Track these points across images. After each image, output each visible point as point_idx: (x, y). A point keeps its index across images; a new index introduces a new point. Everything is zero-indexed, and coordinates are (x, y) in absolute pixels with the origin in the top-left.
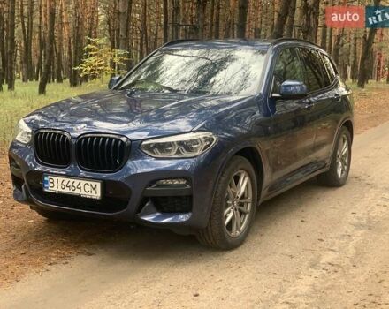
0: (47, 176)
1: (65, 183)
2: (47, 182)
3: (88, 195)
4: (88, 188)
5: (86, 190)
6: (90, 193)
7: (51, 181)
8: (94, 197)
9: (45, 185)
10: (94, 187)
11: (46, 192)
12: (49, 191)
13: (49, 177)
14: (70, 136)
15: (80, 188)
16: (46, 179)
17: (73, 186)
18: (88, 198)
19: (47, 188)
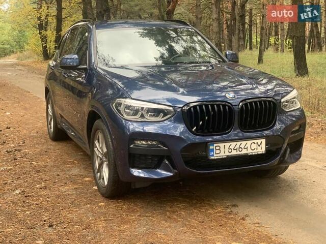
0: (213, 145)
1: (232, 147)
2: (212, 150)
3: (255, 152)
4: (254, 146)
5: (253, 149)
6: (255, 151)
7: (218, 148)
8: (259, 153)
9: (211, 154)
10: (259, 144)
11: (213, 160)
12: (216, 158)
13: (215, 145)
14: (231, 105)
15: (247, 148)
16: (211, 147)
17: (240, 148)
18: (255, 155)
19: (213, 155)
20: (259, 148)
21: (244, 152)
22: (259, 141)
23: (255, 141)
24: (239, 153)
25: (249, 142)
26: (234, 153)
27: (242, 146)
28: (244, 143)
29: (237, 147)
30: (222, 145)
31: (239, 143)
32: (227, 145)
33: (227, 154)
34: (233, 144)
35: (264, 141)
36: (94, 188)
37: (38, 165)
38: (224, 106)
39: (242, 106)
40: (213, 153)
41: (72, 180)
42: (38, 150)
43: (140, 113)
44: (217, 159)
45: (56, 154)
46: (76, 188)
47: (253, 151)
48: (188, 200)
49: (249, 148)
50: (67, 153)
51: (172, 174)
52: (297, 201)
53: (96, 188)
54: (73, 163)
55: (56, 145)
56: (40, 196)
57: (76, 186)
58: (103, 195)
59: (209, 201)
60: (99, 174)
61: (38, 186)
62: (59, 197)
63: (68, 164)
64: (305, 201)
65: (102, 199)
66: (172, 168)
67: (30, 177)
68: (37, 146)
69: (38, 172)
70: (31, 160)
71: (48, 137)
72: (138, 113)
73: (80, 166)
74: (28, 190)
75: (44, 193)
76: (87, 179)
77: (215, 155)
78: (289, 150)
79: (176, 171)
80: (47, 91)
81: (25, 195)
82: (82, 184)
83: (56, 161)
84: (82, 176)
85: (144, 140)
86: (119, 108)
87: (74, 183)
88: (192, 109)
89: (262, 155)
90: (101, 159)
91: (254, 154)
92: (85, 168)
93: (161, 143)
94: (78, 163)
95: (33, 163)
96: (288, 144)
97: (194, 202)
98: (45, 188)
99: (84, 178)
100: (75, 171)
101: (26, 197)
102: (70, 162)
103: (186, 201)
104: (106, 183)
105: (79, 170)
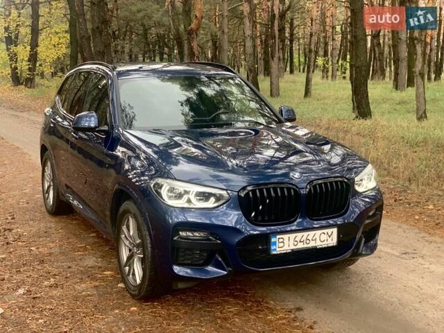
0: (275, 237)
1: (298, 239)
2: (275, 243)
3: (324, 245)
4: (324, 237)
5: (322, 240)
6: (325, 242)
7: (281, 240)
8: (330, 245)
9: (273, 247)
10: (330, 234)
11: (275, 255)
12: (278, 253)
13: (278, 237)
14: (297, 187)
15: (315, 240)
16: (273, 240)
17: (307, 239)
18: (325, 248)
19: (275, 250)
20: (330, 239)
21: (312, 244)
22: (329, 231)
23: (325, 231)
24: (306, 246)
25: (318, 232)
26: (300, 246)
27: (310, 238)
28: (311, 233)
29: (304, 238)
30: (286, 237)
31: (305, 234)
32: (292, 236)
33: (293, 247)
34: (299, 235)
35: (335, 230)
36: (119, 285)
37: (40, 252)
38: (289, 189)
39: (310, 189)
40: (274, 247)
41: (88, 274)
42: (34, 230)
43: (185, 197)
44: (280, 254)
45: (60, 235)
46: (97, 286)
47: (324, 243)
48: (241, 302)
49: (318, 240)
50: (74, 235)
51: (226, 273)
52: (373, 302)
53: (121, 285)
54: (85, 249)
55: (56, 222)
56: (52, 297)
57: (97, 284)
58: (133, 296)
59: (267, 303)
60: (127, 268)
61: (46, 283)
62: (76, 298)
63: (79, 251)
64: (383, 302)
65: (133, 301)
66: (225, 266)
67: (33, 270)
68: (31, 222)
69: (42, 262)
70: (28, 245)
71: (44, 209)
72: (183, 196)
73: (96, 254)
74: (34, 288)
75: (55, 292)
76: (108, 273)
77: (278, 249)
78: (363, 240)
79: (230, 269)
80: (44, 149)
81: (32, 296)
82: (103, 279)
83: (62, 246)
84: (100, 267)
85: (189, 231)
86: (159, 190)
87: (93, 278)
88: (250, 193)
89: (332, 247)
90: (130, 250)
91: (323, 246)
92: (103, 257)
93: (212, 234)
94: (93, 250)
95: (33, 248)
96: (362, 233)
97: (249, 305)
98: (57, 286)
99: (104, 271)
100: (91, 261)
101: (34, 298)
102: (81, 247)
103: (238, 304)
104: (138, 281)
105: (95, 259)
